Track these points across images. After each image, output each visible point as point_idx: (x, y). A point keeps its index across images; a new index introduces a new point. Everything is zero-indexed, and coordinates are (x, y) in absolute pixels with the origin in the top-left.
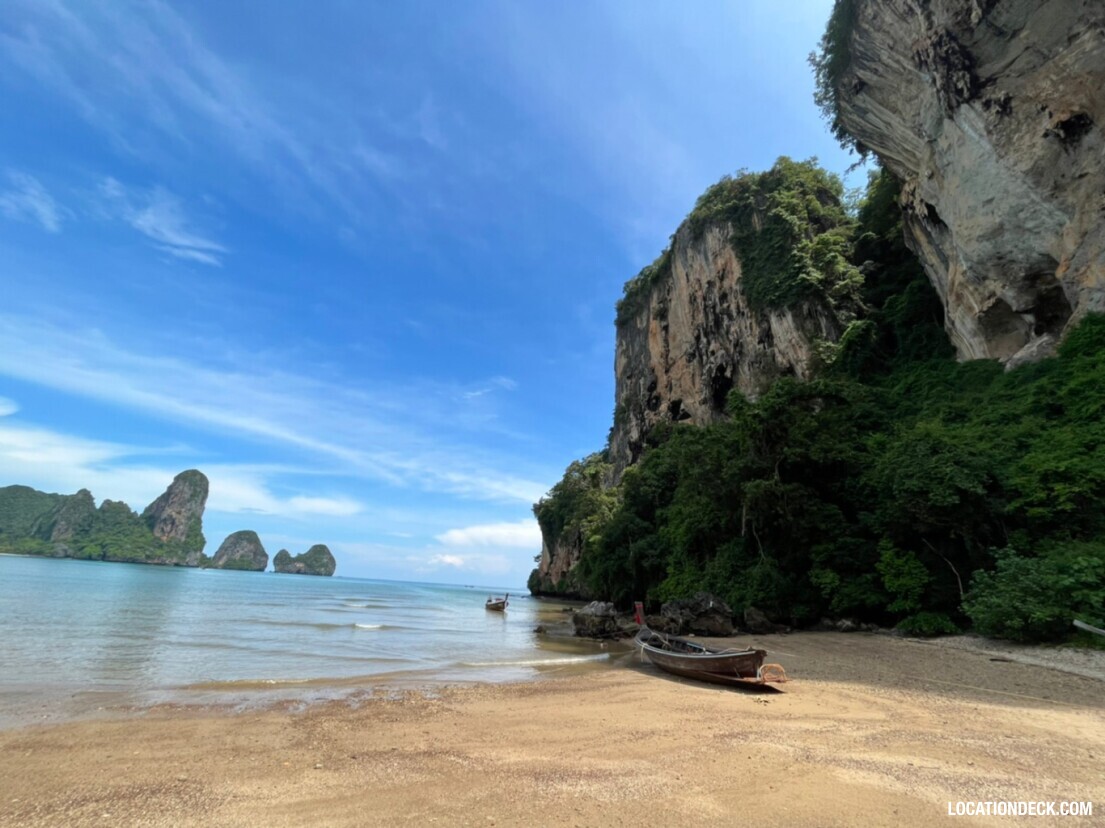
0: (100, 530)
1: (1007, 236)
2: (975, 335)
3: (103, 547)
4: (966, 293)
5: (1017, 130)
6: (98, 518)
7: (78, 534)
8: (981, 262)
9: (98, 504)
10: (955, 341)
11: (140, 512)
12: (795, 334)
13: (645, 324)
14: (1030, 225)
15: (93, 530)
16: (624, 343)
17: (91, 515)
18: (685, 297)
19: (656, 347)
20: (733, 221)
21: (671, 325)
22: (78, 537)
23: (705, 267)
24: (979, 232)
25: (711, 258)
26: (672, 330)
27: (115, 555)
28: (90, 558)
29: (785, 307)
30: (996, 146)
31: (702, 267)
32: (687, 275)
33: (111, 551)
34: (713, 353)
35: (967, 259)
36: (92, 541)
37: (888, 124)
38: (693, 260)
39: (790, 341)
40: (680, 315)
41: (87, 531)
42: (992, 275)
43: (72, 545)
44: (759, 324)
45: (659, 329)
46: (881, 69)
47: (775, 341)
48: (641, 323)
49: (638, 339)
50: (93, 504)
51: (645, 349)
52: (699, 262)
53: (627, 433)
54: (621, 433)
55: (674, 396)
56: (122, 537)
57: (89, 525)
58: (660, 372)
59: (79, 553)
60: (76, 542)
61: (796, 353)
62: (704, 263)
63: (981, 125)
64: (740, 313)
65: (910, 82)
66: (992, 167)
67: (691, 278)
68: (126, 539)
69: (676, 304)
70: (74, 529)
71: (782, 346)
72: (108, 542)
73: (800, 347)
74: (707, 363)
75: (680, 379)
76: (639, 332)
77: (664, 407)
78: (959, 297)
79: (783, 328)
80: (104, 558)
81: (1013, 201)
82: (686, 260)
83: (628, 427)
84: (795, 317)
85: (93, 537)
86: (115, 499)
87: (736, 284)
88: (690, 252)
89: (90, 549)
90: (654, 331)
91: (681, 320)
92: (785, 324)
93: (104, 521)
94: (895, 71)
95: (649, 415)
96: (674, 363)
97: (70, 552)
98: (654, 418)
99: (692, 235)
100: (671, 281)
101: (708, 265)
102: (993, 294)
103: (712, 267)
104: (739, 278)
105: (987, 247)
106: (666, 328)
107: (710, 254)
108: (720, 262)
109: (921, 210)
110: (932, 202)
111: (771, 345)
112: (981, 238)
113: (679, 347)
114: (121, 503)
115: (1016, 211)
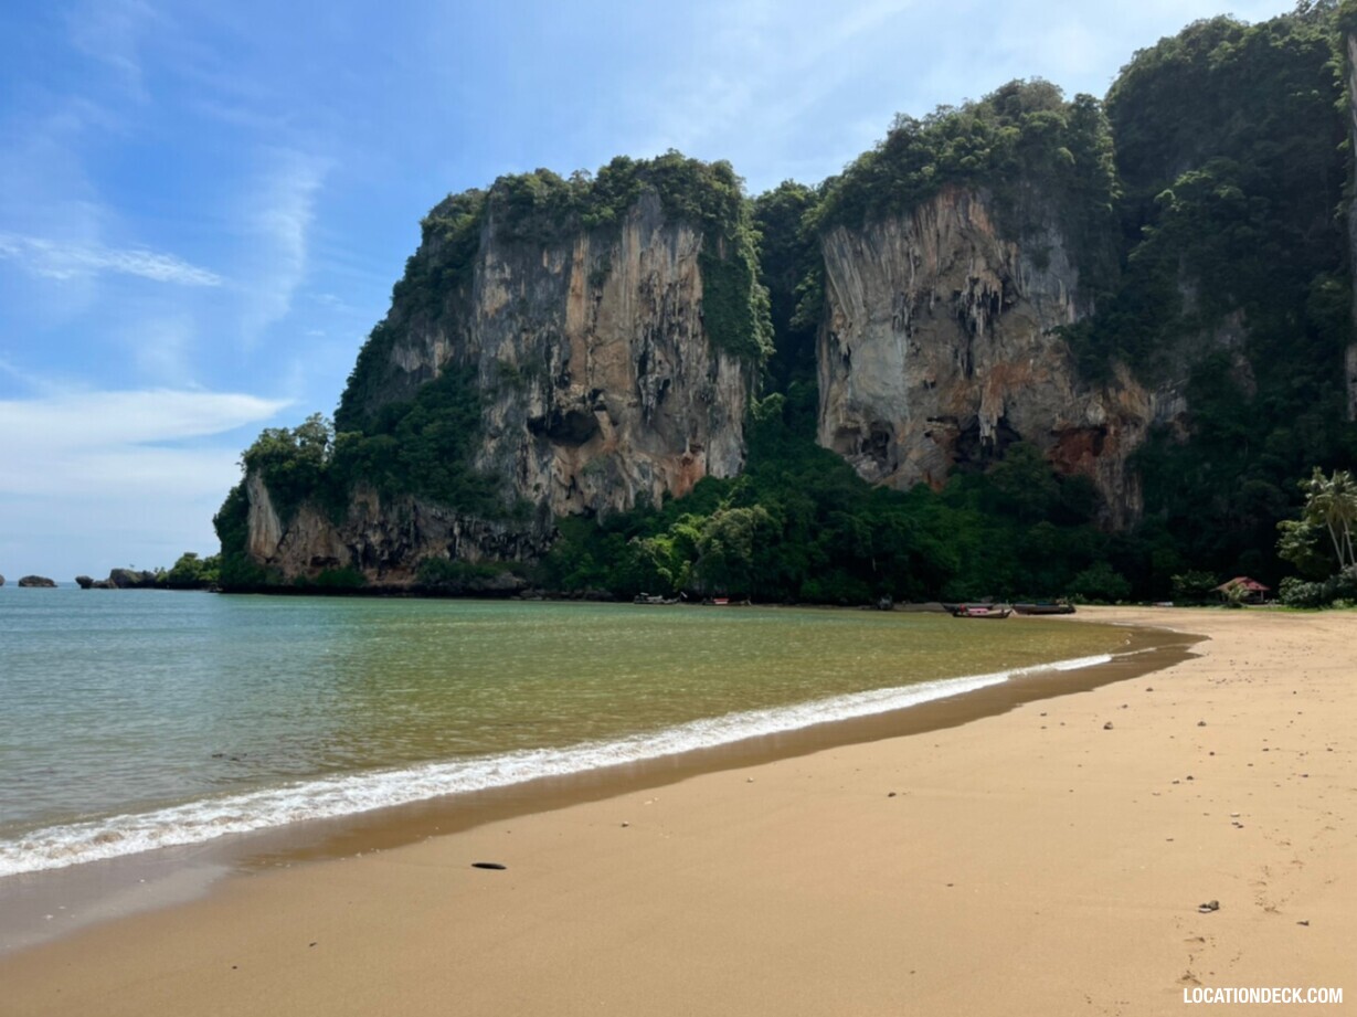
1: (881, 403)
2: (832, 434)
4: (840, 410)
5: (914, 365)
8: (860, 403)
10: (819, 431)
12: (737, 383)
13: (558, 269)
14: (895, 407)
16: (508, 270)
18: (635, 278)
19: (576, 314)
20: (706, 234)
21: (604, 297)
23: (670, 265)
24: (872, 392)
25: (677, 259)
26: (605, 303)
29: (738, 357)
30: (905, 365)
31: (666, 262)
32: (642, 254)
34: (660, 362)
35: (853, 394)
37: (852, 277)
38: (656, 245)
39: (730, 386)
40: (622, 294)
42: (862, 411)
44: (709, 357)
45: (584, 293)
46: (876, 260)
47: (718, 379)
48: (551, 261)
49: (543, 282)
51: (556, 305)
52: (661, 253)
53: (524, 405)
54: (510, 401)
55: (595, 383)
58: (578, 344)
61: (730, 397)
62: (669, 259)
63: (905, 351)
64: (694, 336)
65: (884, 283)
66: (898, 372)
67: (648, 262)
69: (618, 280)
71: (723, 387)
73: (735, 394)
74: (653, 371)
75: (607, 367)
76: (545, 273)
77: (578, 389)
78: (836, 410)
79: (729, 372)
81: (897, 394)
82: (649, 240)
83: (525, 397)
84: (741, 369)
87: (696, 304)
88: (656, 236)
90: (578, 291)
91: (622, 300)
92: (733, 371)
94: (882, 271)
95: (558, 394)
96: (601, 344)
98: (564, 398)
99: (664, 218)
100: (618, 247)
101: (673, 265)
102: (857, 422)
103: (676, 269)
104: (699, 300)
105: (870, 401)
106: (599, 299)
107: (677, 254)
108: (685, 269)
109: (844, 349)
110: (852, 349)
111: (715, 381)
112: (869, 394)
113: (610, 330)
115: (894, 398)
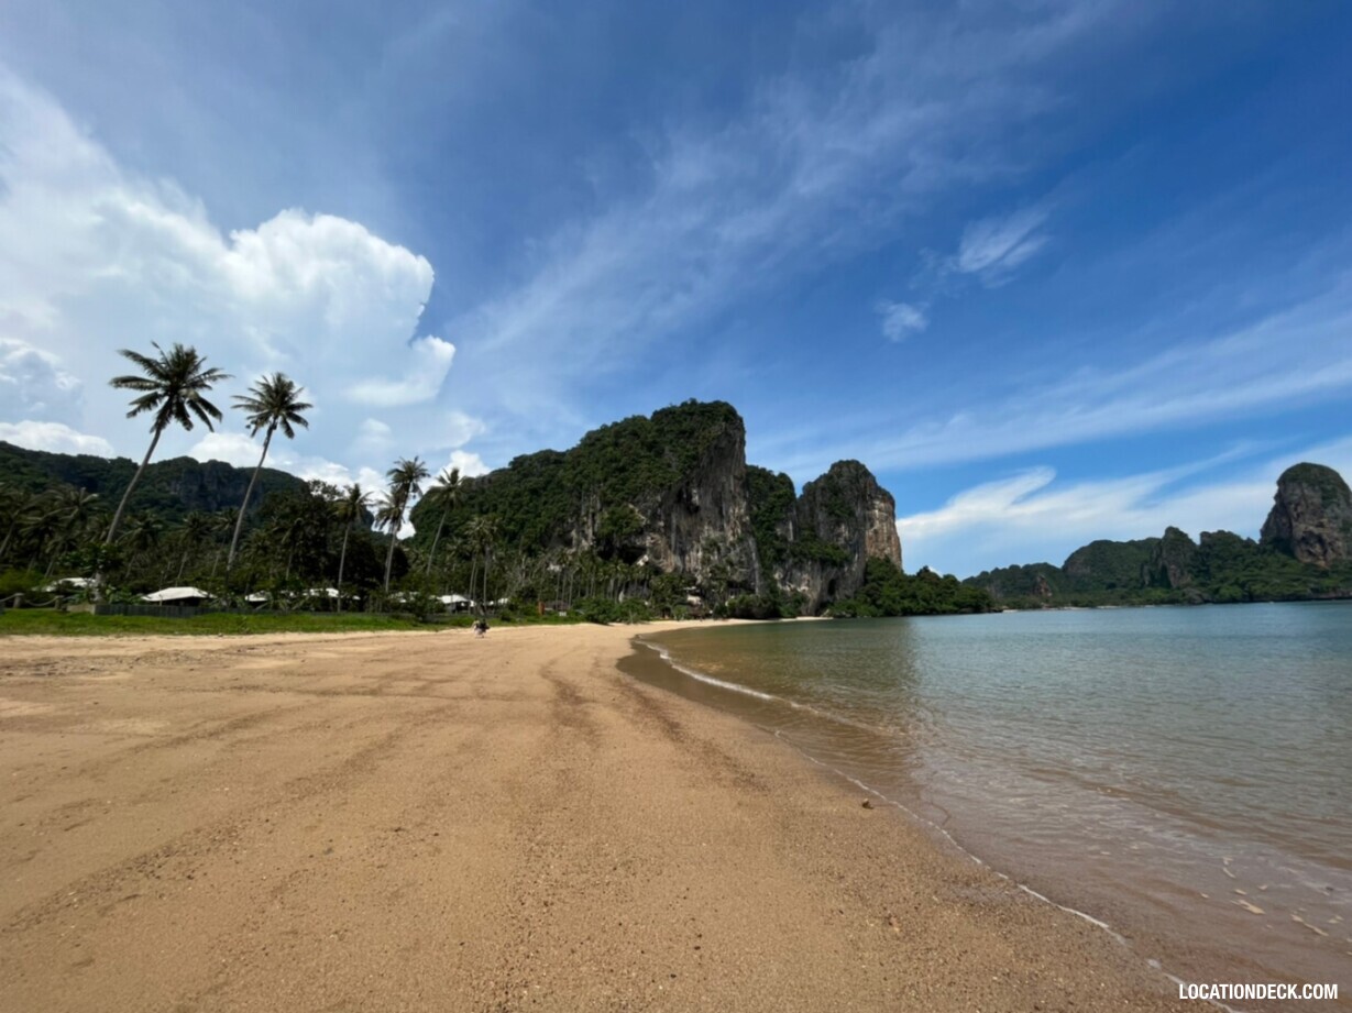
0: (1220, 568)
3: (1242, 586)
6: (1208, 555)
7: (1196, 577)
9: (1197, 540)
11: (1257, 538)
15: (1212, 570)
17: (1196, 553)
22: (1201, 579)
27: (1266, 594)
28: (1233, 600)
33: (1257, 588)
36: (1222, 581)
41: (1207, 572)
43: (1203, 589)
50: (1190, 541)
56: (1257, 571)
57: (1204, 565)
59: (1217, 596)
60: (1203, 585)
68: (1263, 572)
70: (1190, 572)
72: (1242, 579)
80: (1251, 598)
85: (1220, 576)
86: (1212, 530)
89: (1226, 591)
93: (1217, 556)
97: (1206, 596)
114: (1221, 533)
